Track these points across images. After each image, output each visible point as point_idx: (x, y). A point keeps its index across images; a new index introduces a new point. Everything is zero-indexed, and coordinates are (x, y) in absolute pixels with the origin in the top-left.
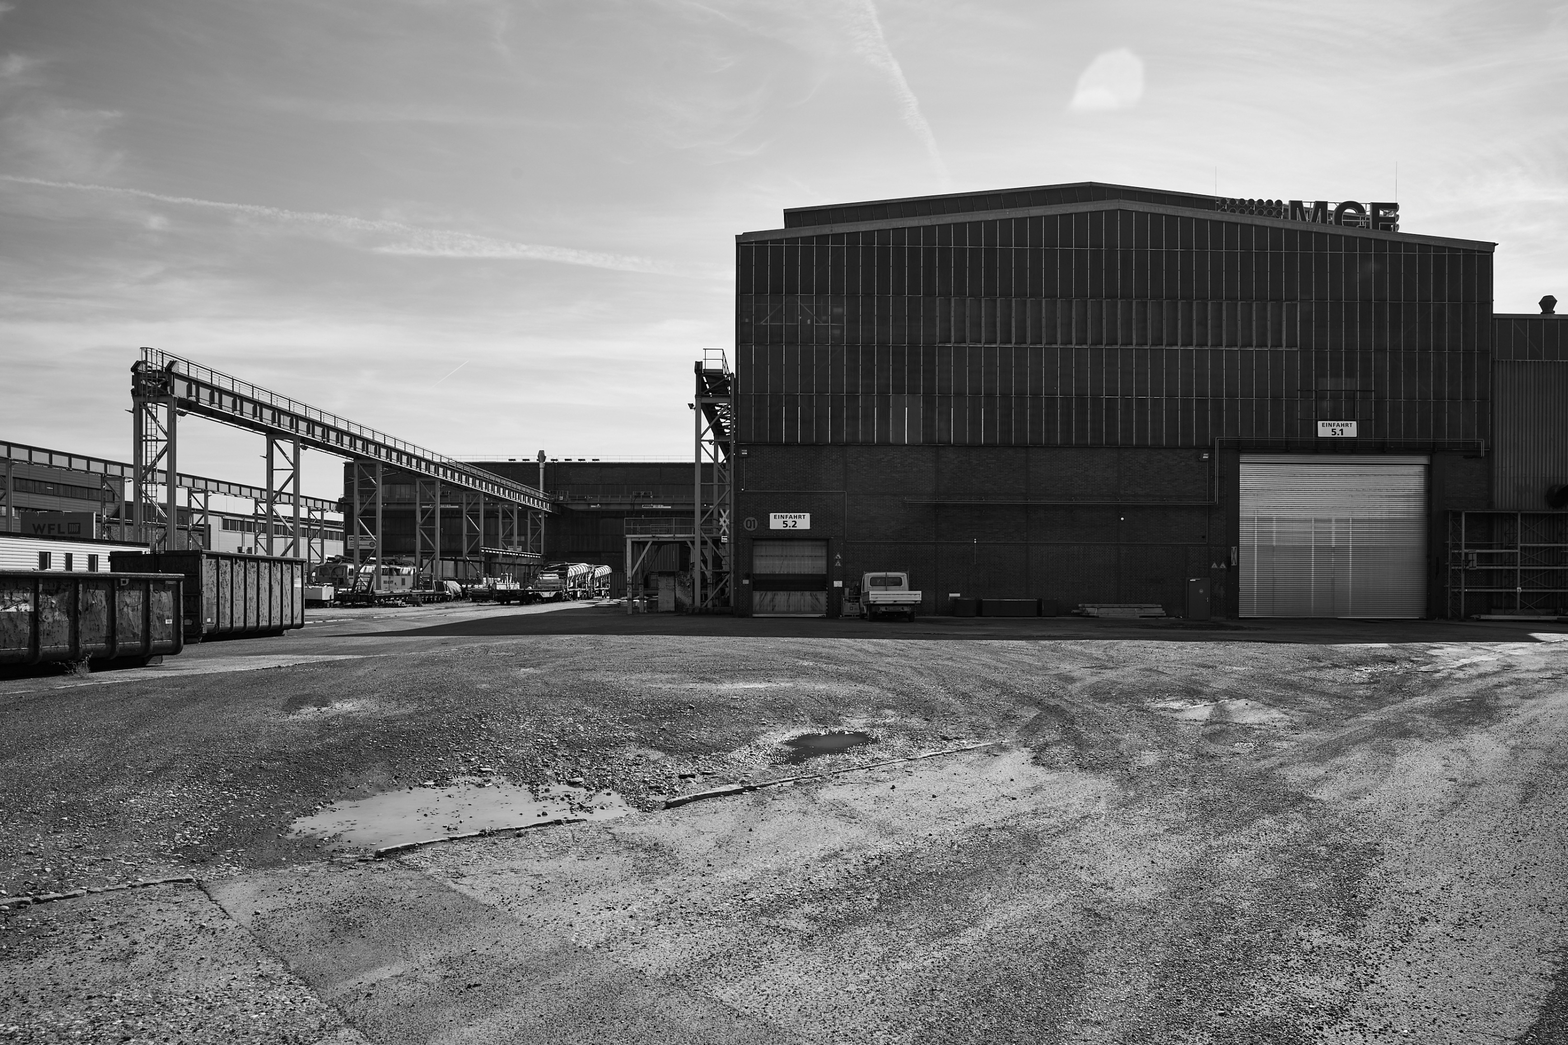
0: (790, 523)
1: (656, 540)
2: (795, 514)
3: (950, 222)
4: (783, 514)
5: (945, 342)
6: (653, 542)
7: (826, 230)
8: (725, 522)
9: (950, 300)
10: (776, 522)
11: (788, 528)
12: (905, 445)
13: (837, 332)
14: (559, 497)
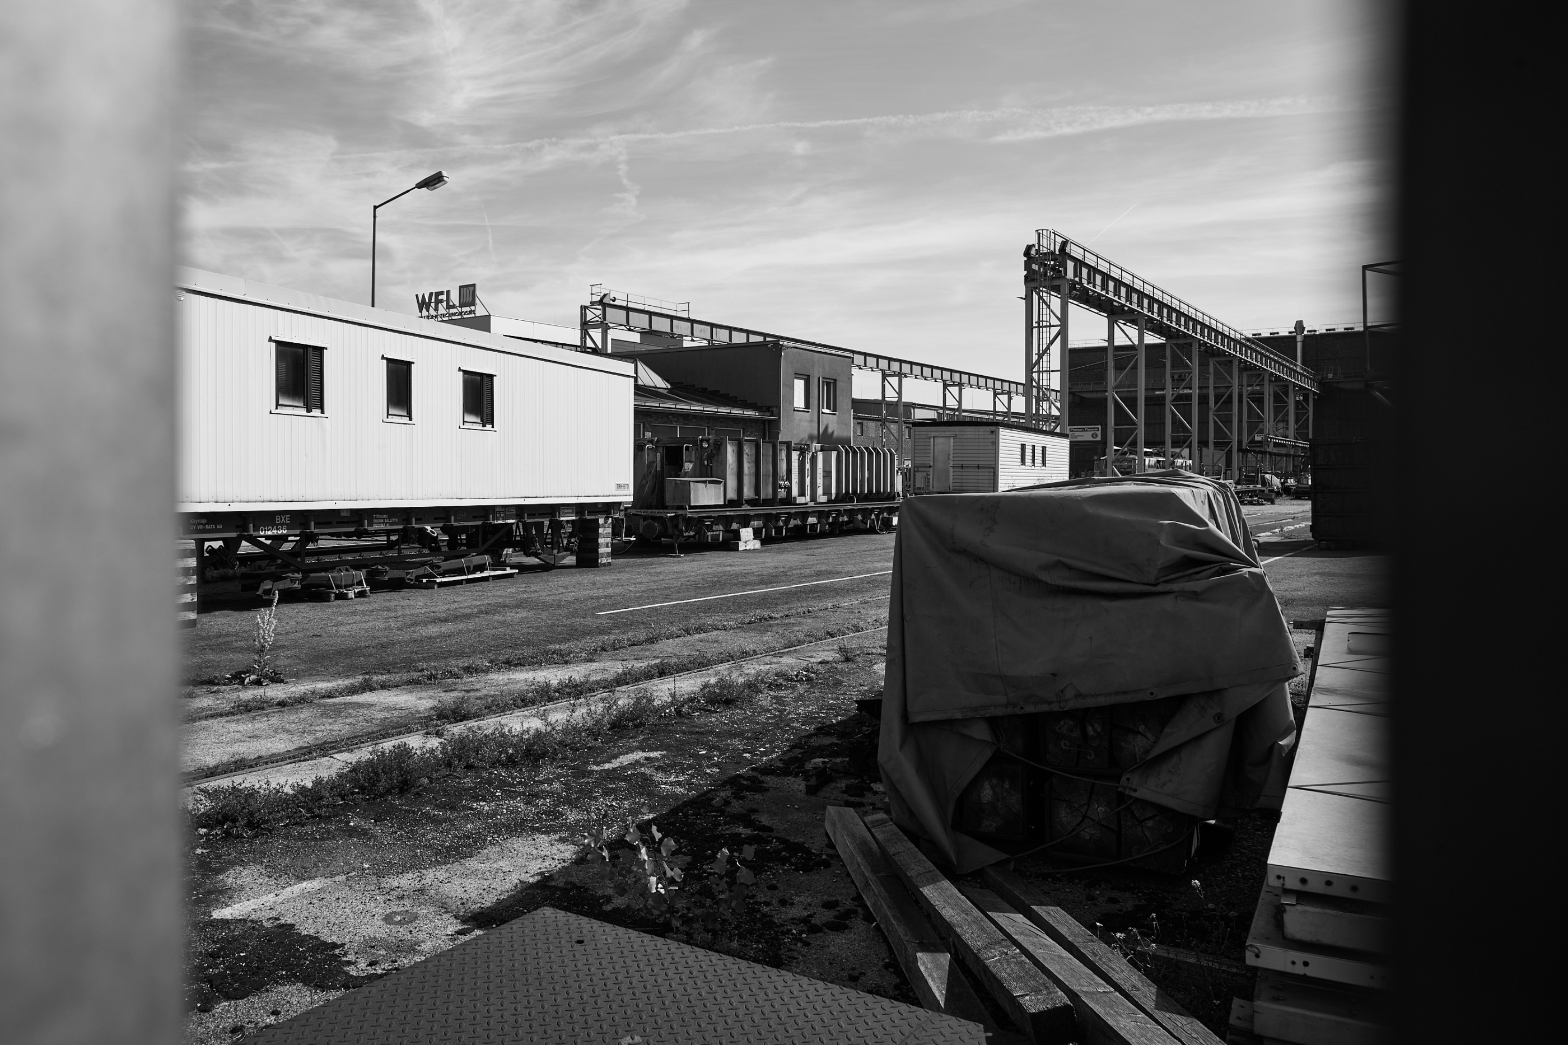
14: (1327, 374)
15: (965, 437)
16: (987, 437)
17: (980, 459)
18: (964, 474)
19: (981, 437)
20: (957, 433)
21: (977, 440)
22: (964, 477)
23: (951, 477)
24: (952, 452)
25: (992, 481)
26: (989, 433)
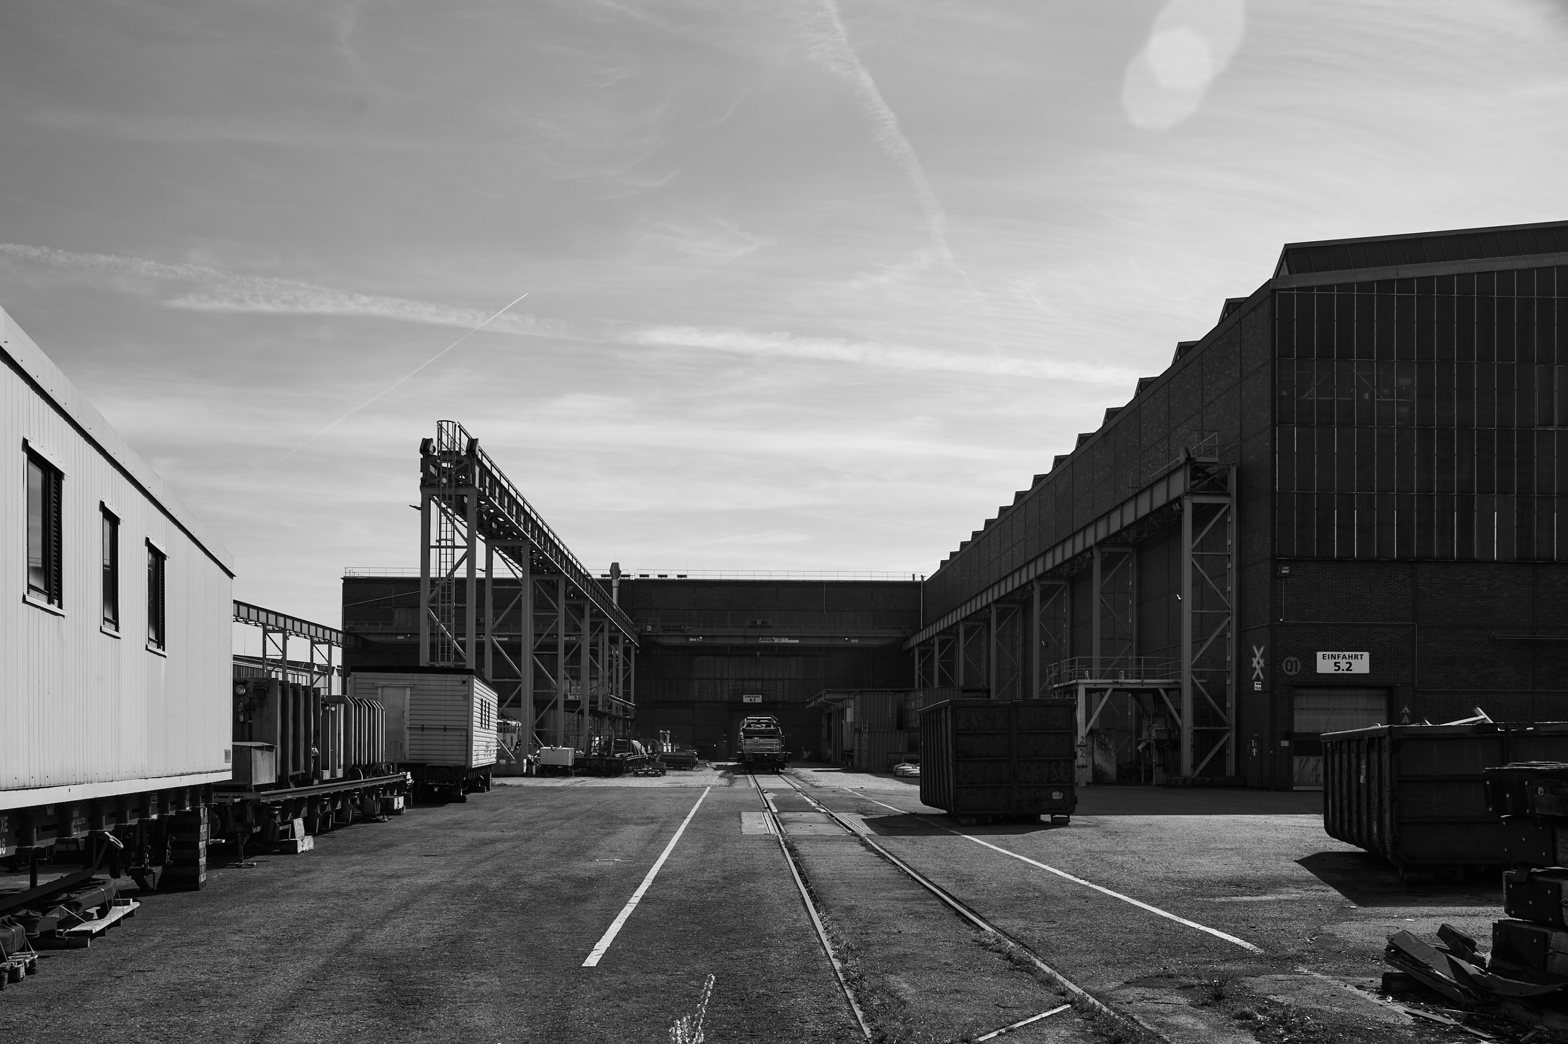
0: (1344, 665)
1: (1118, 686)
2: (1350, 653)
3: (1552, 264)
4: (1334, 653)
5: (1545, 425)
6: (1114, 690)
7: (1389, 273)
8: (1258, 663)
9: (1552, 369)
10: (1325, 664)
11: (1340, 672)
12: (1494, 562)
13: (1405, 410)
14: (646, 626)
15: (427, 688)
16: (457, 688)
17: (448, 718)
18: (425, 737)
19: (448, 688)
20: (416, 682)
21: (443, 693)
22: (425, 742)
23: (407, 743)
24: (407, 708)
25: (464, 748)
26: (459, 683)
